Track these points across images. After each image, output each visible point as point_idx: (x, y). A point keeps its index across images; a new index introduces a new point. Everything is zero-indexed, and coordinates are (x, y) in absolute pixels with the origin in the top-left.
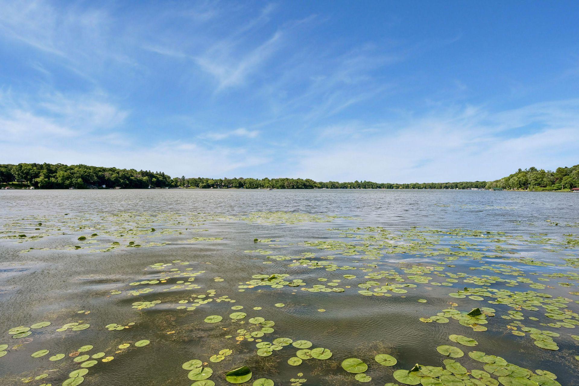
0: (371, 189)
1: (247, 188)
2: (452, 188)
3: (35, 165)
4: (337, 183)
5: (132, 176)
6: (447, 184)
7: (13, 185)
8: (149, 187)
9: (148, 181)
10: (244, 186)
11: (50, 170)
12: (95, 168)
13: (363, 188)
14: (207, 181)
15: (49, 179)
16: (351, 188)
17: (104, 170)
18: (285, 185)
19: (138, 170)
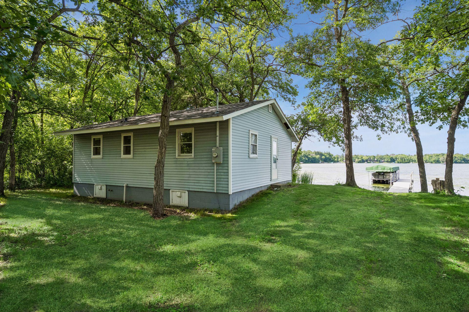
1: (398, 163)
5: (309, 155)
8: (320, 162)
9: (319, 158)
10: (396, 161)
14: (362, 157)
19: (313, 151)
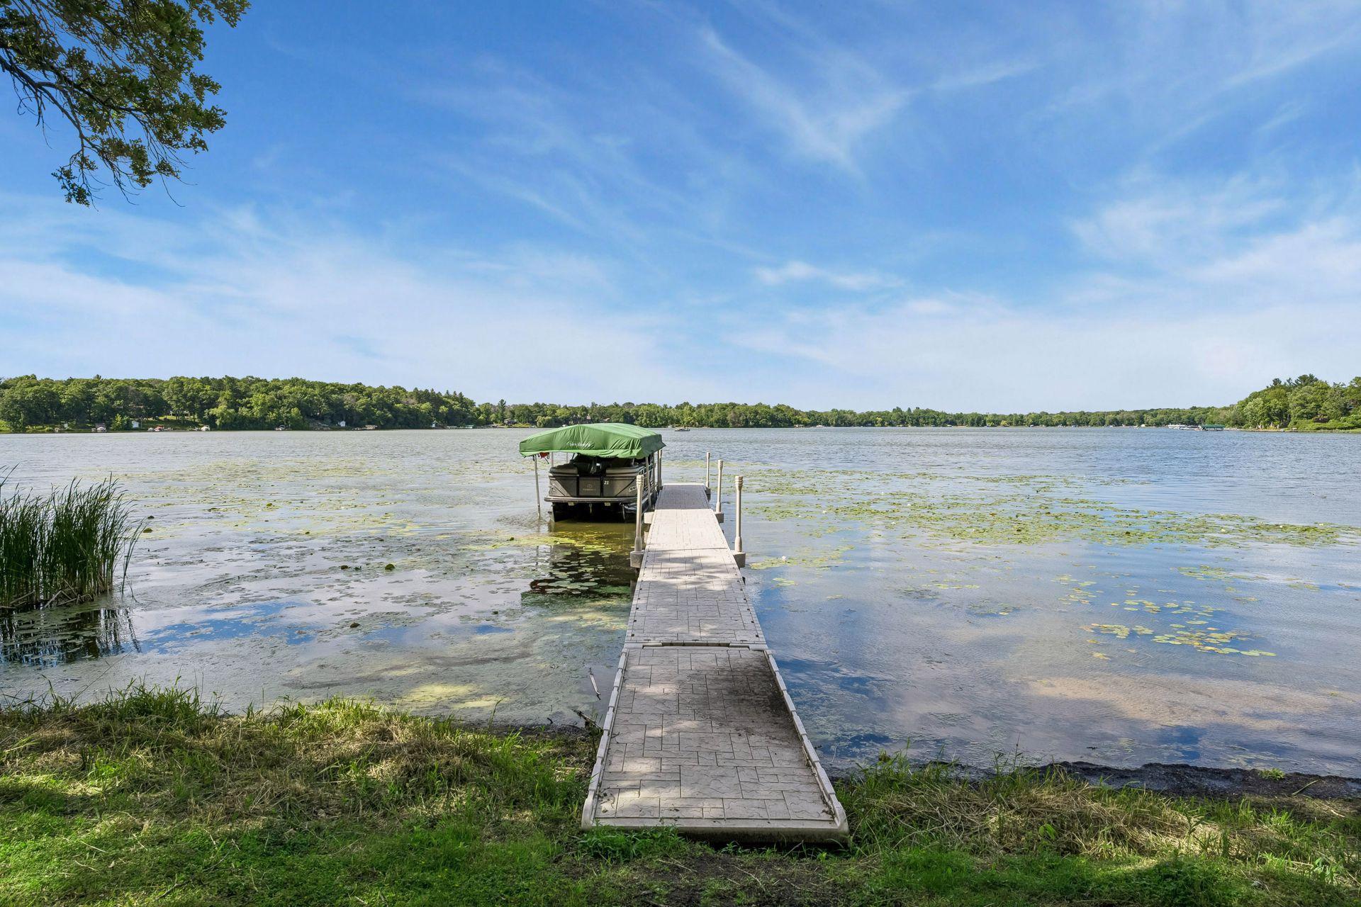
0: (931, 428)
1: (641, 425)
2: (1130, 424)
3: (206, 381)
4: (852, 413)
5: (398, 402)
6: (1118, 413)
7: (167, 421)
8: (434, 426)
9: (430, 412)
10: (636, 422)
11: (238, 391)
12: (323, 386)
13: (912, 425)
14: (554, 412)
15: (237, 410)
16: (883, 424)
17: (341, 389)
18: (728, 418)
19: (410, 389)
